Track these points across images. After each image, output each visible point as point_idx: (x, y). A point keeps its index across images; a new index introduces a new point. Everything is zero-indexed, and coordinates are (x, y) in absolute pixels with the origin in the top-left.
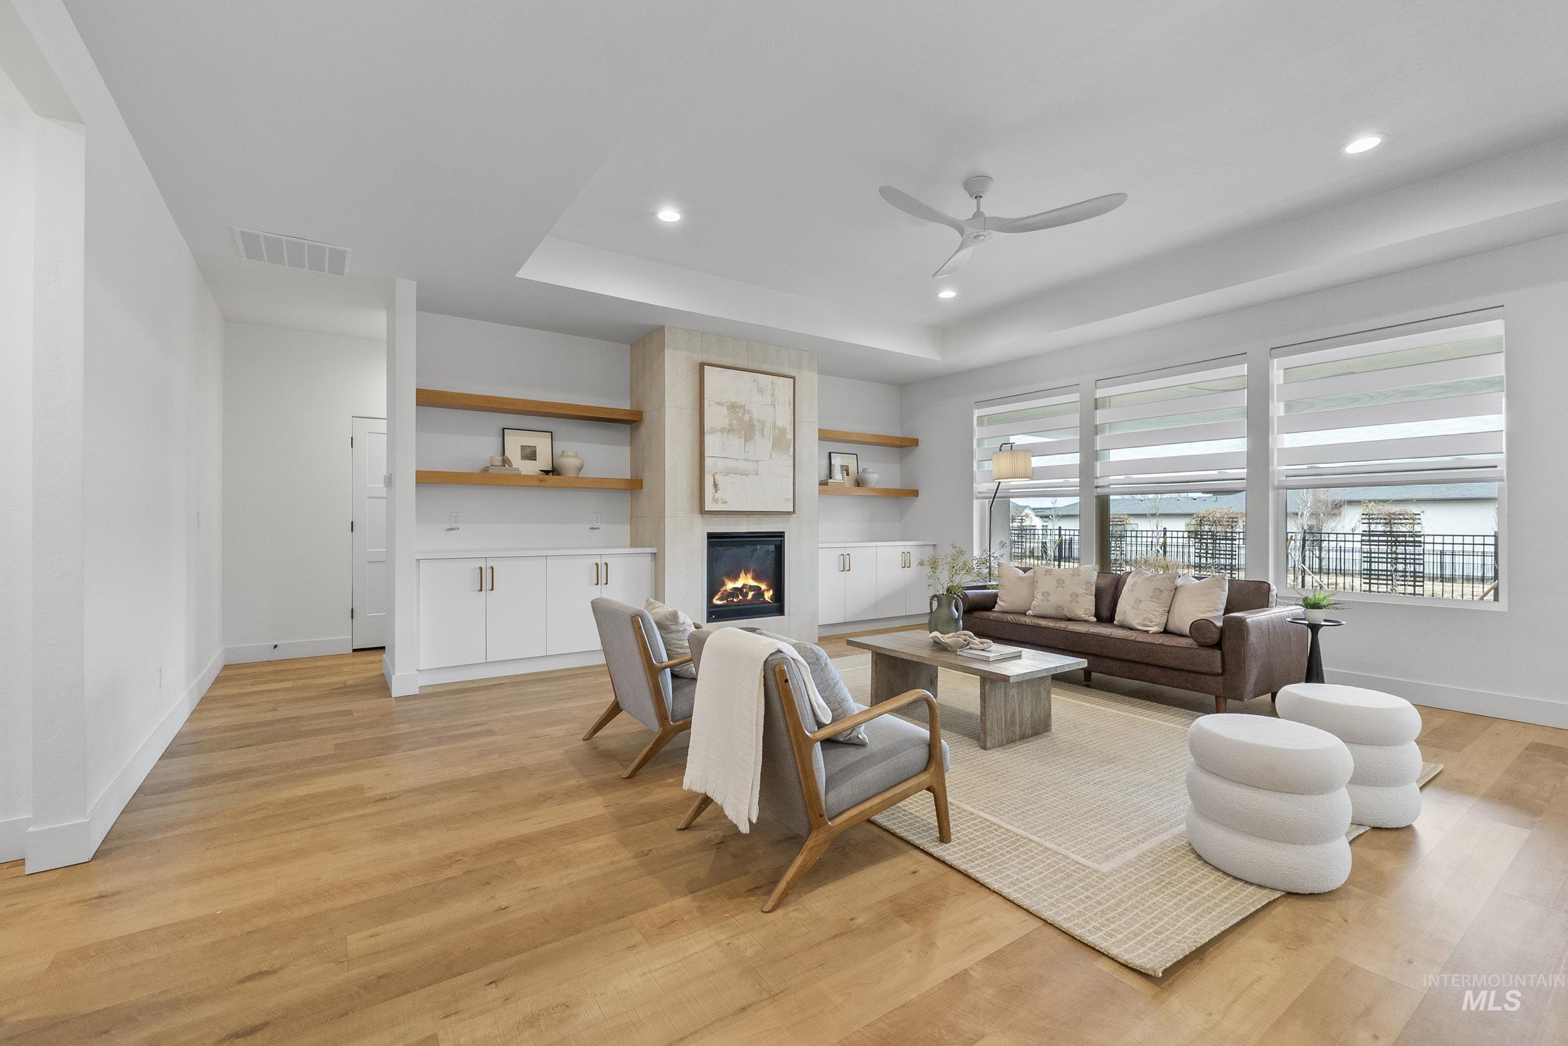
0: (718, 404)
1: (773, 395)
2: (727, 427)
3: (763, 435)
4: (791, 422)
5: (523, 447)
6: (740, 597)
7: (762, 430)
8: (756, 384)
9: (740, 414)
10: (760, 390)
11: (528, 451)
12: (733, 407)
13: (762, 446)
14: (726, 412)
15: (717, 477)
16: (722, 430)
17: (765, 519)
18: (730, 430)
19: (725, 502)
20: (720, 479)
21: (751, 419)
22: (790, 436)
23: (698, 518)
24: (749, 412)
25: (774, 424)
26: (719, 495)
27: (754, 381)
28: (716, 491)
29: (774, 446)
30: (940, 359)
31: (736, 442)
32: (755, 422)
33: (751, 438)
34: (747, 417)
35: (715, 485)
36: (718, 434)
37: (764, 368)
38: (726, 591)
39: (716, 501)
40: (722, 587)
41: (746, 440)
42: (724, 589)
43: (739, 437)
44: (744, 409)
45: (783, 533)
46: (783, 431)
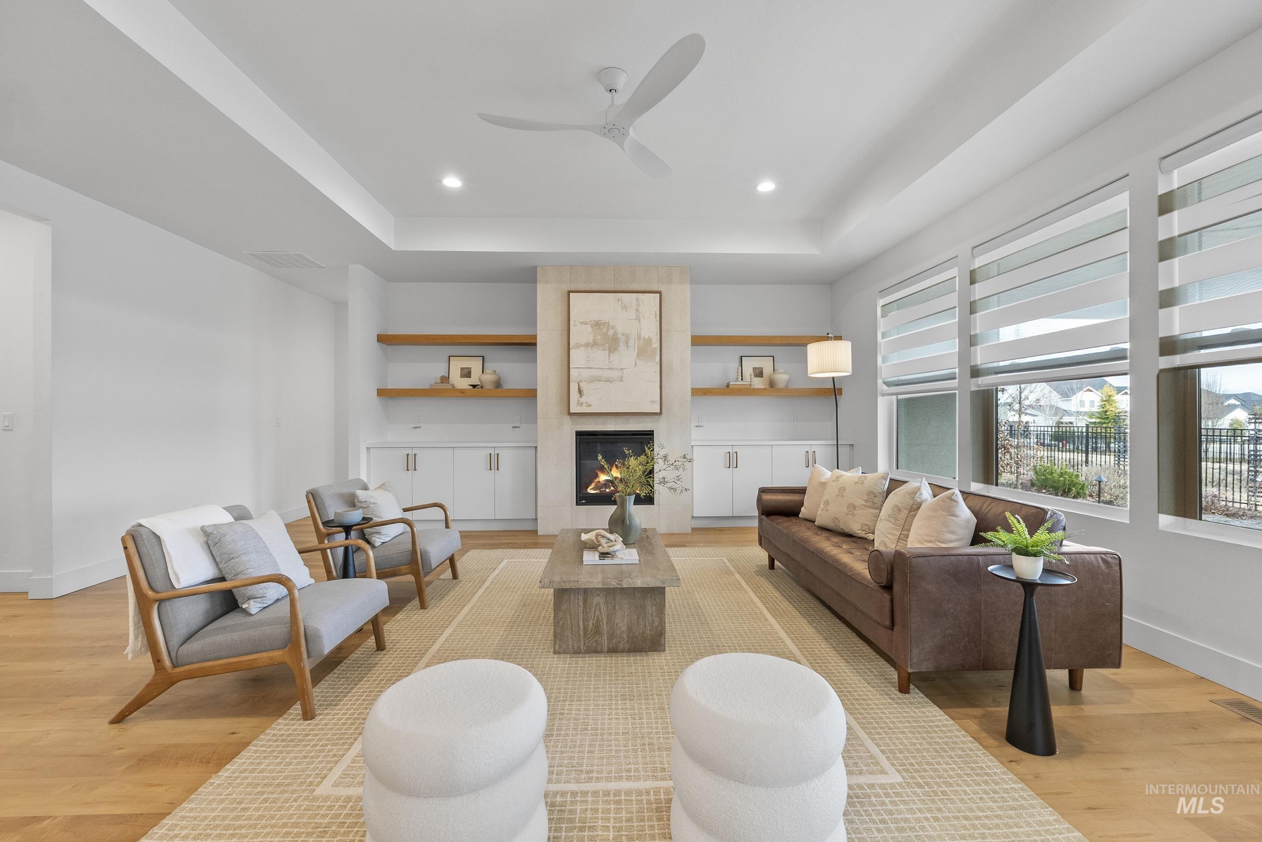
0: (582, 323)
1: (637, 310)
2: (591, 342)
3: (627, 346)
4: (657, 332)
5: (462, 369)
6: (612, 488)
7: (627, 343)
8: (620, 303)
9: (605, 330)
10: (625, 307)
11: (466, 372)
12: (597, 325)
13: (626, 357)
14: (590, 329)
15: (581, 384)
16: (587, 345)
17: (632, 419)
18: (594, 344)
19: (590, 406)
20: (584, 386)
21: (615, 334)
22: (656, 345)
23: (567, 419)
24: (613, 327)
25: (639, 336)
26: (583, 399)
27: (618, 300)
28: (581, 396)
29: (639, 355)
30: (819, 253)
31: (600, 356)
32: (620, 336)
33: (616, 349)
34: (611, 332)
35: (580, 391)
36: (582, 349)
37: (631, 288)
38: (599, 482)
39: (581, 404)
40: (596, 478)
41: (610, 352)
42: (597, 480)
43: (604, 350)
44: (609, 325)
45: (653, 431)
46: (649, 341)
